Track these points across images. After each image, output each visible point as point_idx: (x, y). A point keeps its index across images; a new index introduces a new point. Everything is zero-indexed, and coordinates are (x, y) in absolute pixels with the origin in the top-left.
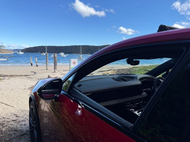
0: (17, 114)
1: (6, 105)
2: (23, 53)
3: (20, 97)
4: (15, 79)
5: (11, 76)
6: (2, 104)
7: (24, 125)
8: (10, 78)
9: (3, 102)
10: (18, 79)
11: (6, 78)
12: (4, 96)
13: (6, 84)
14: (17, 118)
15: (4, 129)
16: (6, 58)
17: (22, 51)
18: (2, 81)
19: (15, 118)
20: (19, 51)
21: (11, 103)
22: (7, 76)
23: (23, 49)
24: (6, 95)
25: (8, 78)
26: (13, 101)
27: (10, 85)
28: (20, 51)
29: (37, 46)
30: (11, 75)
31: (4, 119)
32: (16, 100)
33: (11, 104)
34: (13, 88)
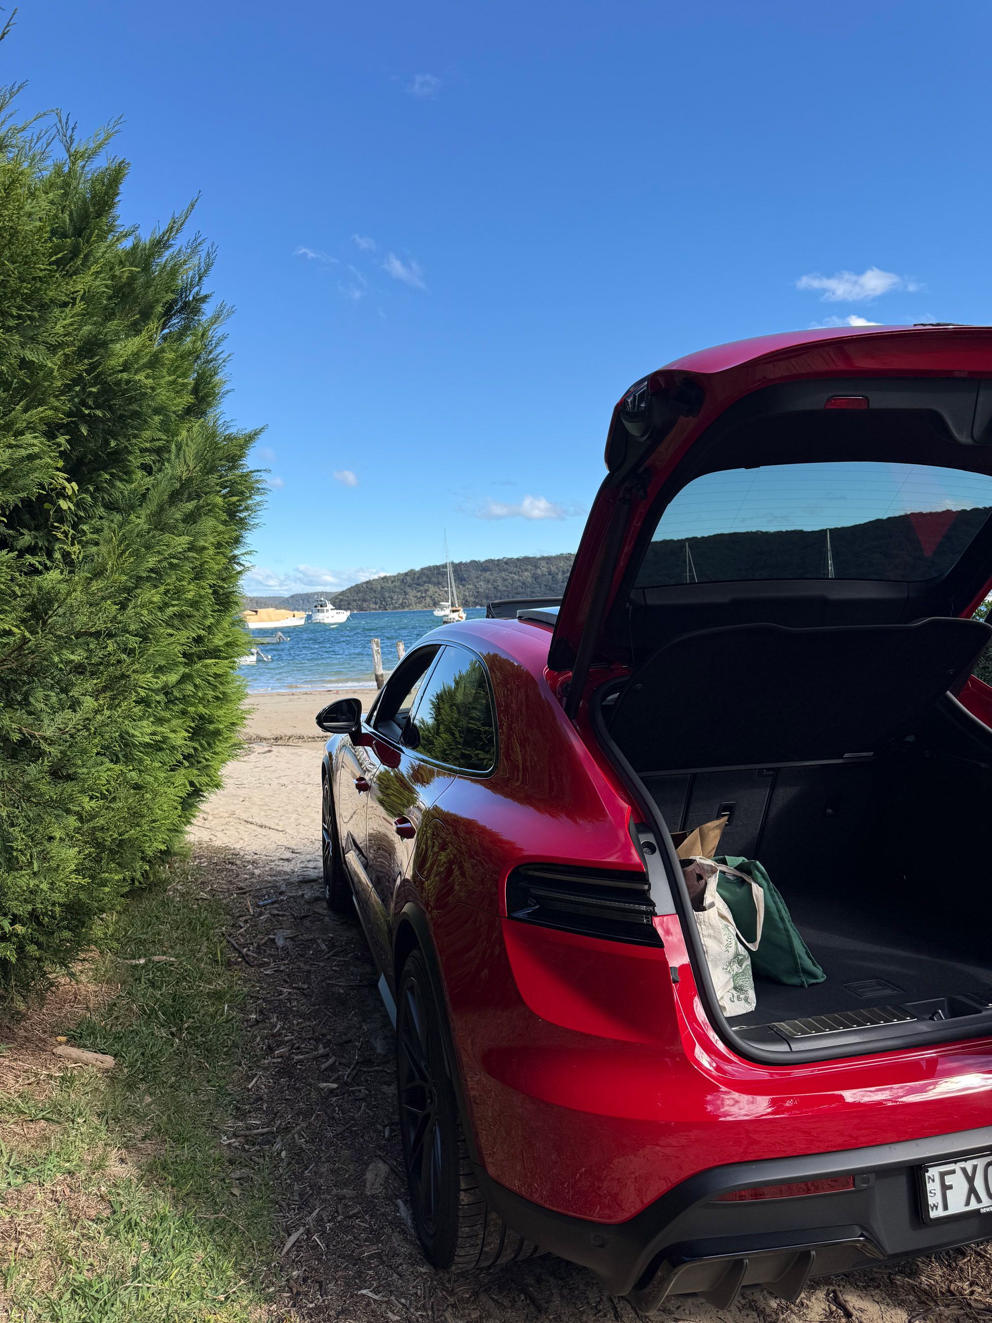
0: (293, 847)
1: (261, 826)
2: (342, 616)
3: (310, 808)
4: (292, 754)
5: (276, 739)
6: (250, 826)
7: (314, 868)
8: (274, 749)
9: (250, 820)
10: (306, 750)
11: (259, 748)
12: (254, 804)
13: (257, 769)
14: (294, 855)
15: (257, 872)
16: (254, 650)
17: (340, 602)
18: (242, 759)
19: (288, 855)
20: (320, 606)
21: (276, 821)
22: (261, 739)
23: (343, 593)
24: (259, 803)
25: (267, 749)
26: (283, 818)
27: (274, 771)
28: (330, 606)
29: (417, 568)
30: (278, 733)
31: (256, 857)
32: (295, 816)
33: (278, 824)
34: (283, 781)
